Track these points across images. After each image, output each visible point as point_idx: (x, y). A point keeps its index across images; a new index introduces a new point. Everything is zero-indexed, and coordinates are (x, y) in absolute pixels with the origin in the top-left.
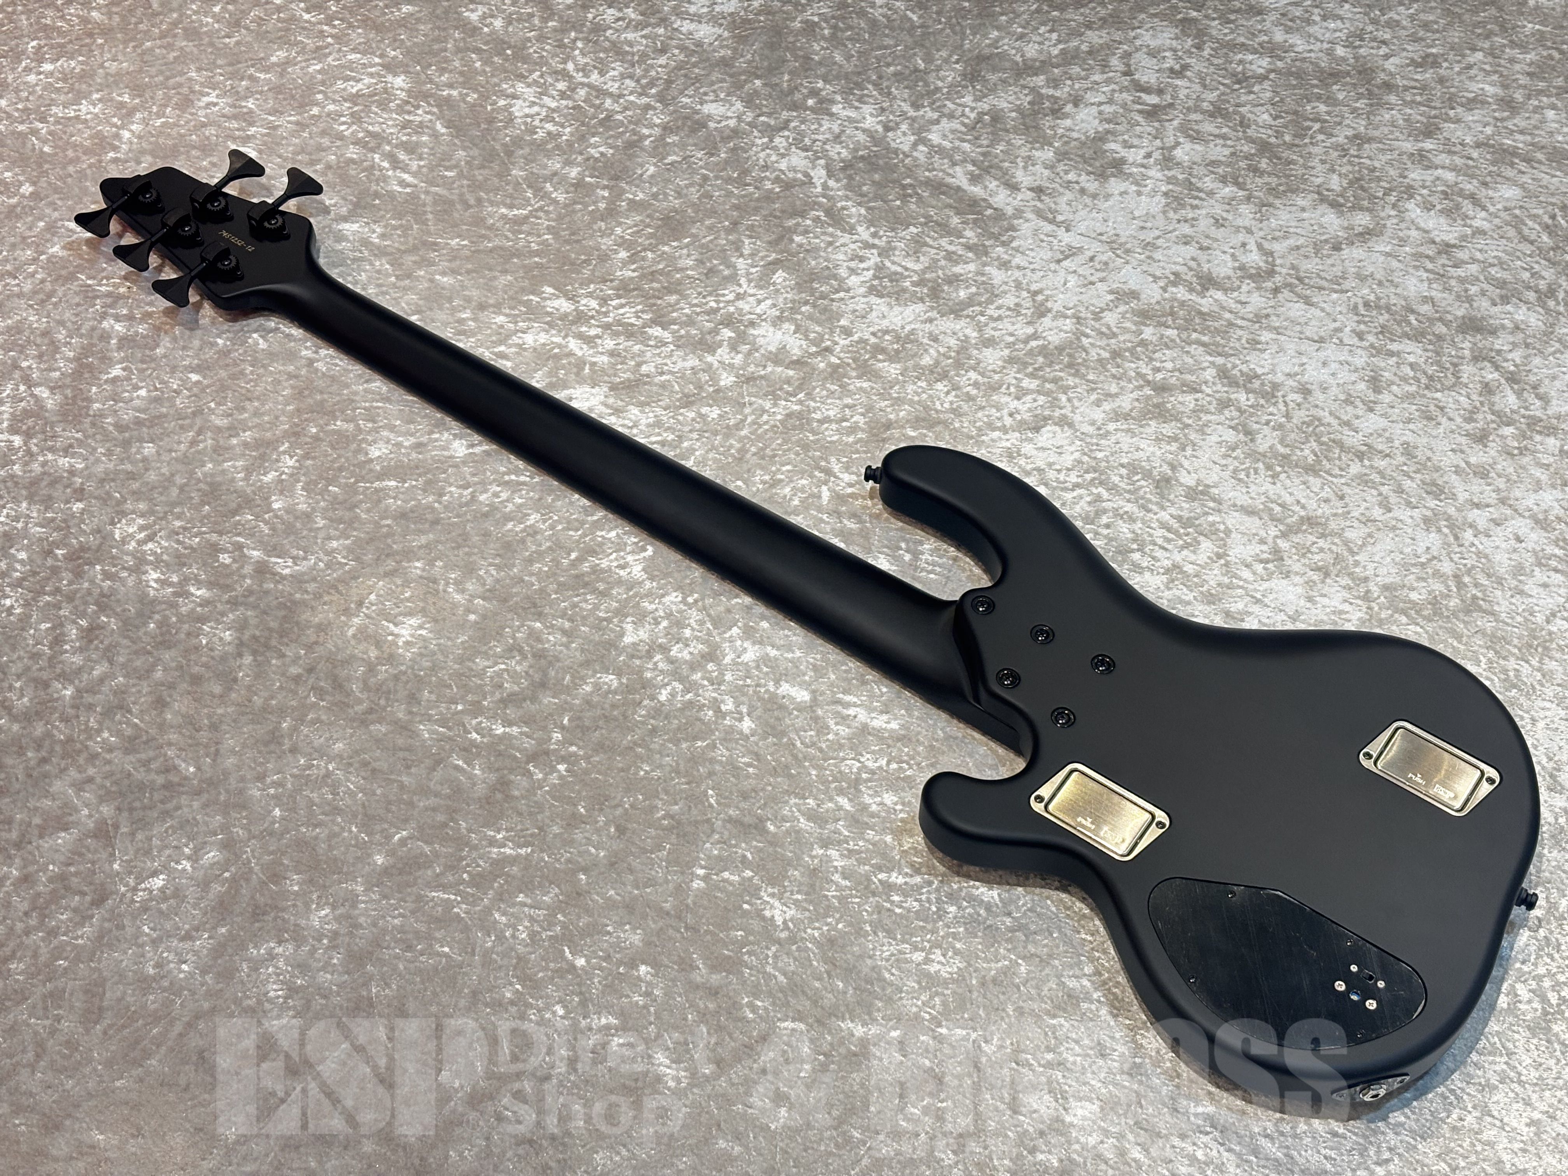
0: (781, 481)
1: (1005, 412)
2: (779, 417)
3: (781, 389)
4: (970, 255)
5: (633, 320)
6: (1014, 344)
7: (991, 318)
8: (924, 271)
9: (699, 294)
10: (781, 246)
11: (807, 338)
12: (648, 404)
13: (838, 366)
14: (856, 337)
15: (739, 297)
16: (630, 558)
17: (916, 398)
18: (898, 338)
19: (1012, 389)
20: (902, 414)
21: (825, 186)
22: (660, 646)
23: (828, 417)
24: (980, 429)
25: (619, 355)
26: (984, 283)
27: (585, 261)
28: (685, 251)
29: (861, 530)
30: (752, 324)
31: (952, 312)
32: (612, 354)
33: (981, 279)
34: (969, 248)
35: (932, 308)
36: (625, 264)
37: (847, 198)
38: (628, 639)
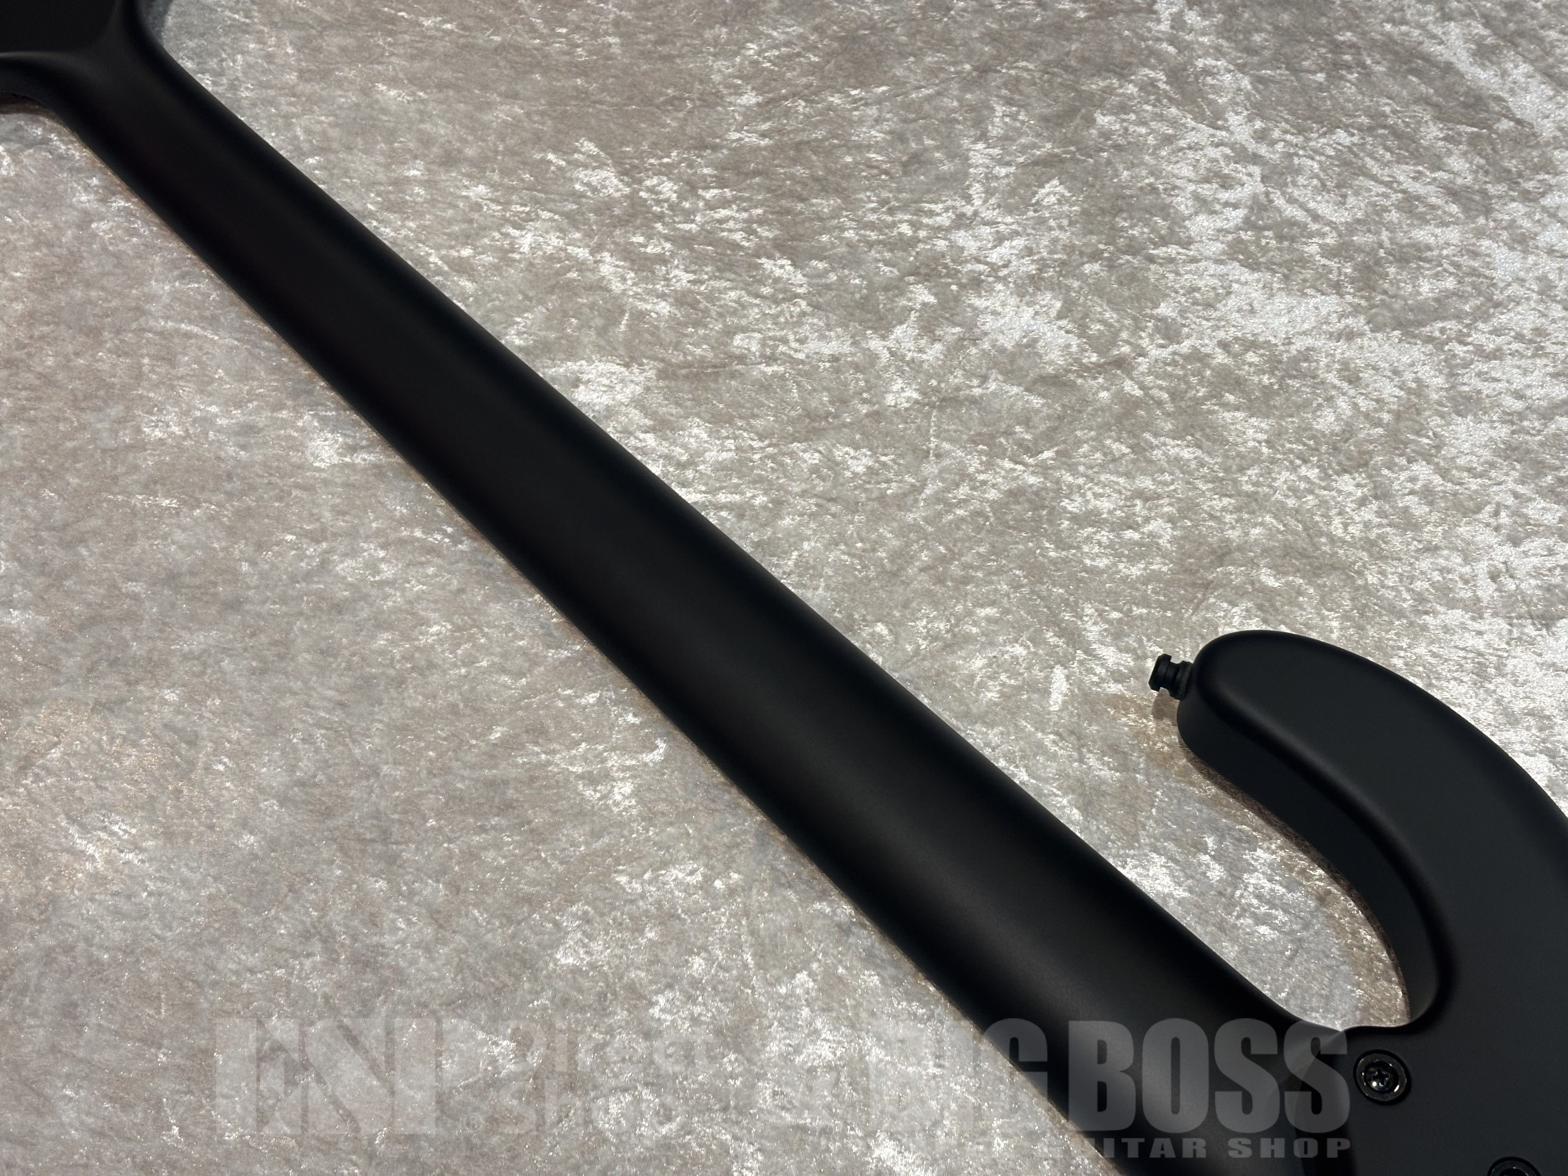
0: (968, 639)
1: (1482, 567)
2: (992, 495)
3: (1008, 433)
4: (1454, 208)
5: (738, 236)
6: (1521, 416)
7: (1479, 350)
8: (1352, 227)
9: (883, 202)
10: (1066, 131)
11: (1082, 331)
12: (730, 421)
13: (1137, 403)
14: (1185, 347)
15: (962, 222)
16: (614, 761)
17: (1291, 503)
18: (1273, 363)
19: (1504, 518)
20: (1256, 532)
21: (1178, 21)
22: (632, 988)
23: (1096, 512)
24: (1420, 598)
25: (694, 305)
26: (1473, 272)
27: (670, 101)
28: (873, 111)
29: (1124, 786)
30: (976, 283)
31: (1399, 324)
32: (682, 299)
33: (1466, 261)
34: (1453, 193)
35: (1356, 310)
36: (750, 116)
37: (1219, 52)
38: (565, 959)
